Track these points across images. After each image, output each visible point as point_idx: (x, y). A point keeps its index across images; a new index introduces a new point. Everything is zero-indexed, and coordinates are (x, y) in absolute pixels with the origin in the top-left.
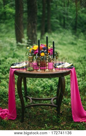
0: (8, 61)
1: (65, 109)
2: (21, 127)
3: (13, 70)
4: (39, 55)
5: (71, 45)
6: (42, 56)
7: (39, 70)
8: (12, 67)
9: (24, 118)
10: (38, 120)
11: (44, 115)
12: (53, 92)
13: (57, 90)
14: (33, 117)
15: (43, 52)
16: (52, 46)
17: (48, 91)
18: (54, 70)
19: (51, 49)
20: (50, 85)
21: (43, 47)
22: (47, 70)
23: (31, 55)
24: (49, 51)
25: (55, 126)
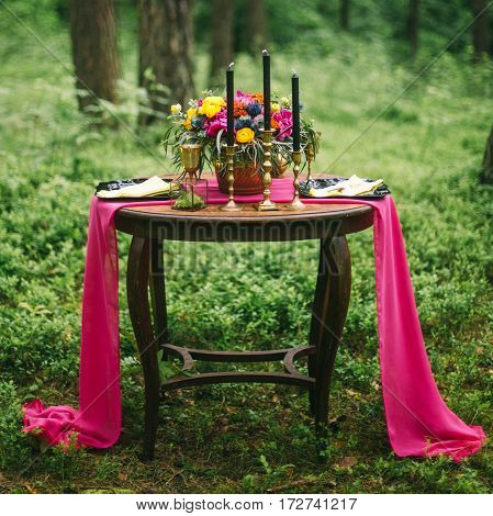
0: (52, 194)
1: (354, 407)
2: (141, 477)
3: (106, 210)
4: (229, 136)
5: (384, 125)
6: (245, 144)
7: (232, 204)
8: (104, 194)
9: (156, 446)
10: (225, 453)
11: (251, 432)
12: (291, 335)
13: (309, 322)
14: (200, 438)
15: (247, 124)
16: (288, 99)
17: (264, 332)
18: (298, 203)
19: (285, 114)
20: (273, 304)
21: (246, 102)
22: (267, 204)
23: (193, 141)
24: (273, 122)
25: (306, 473)
